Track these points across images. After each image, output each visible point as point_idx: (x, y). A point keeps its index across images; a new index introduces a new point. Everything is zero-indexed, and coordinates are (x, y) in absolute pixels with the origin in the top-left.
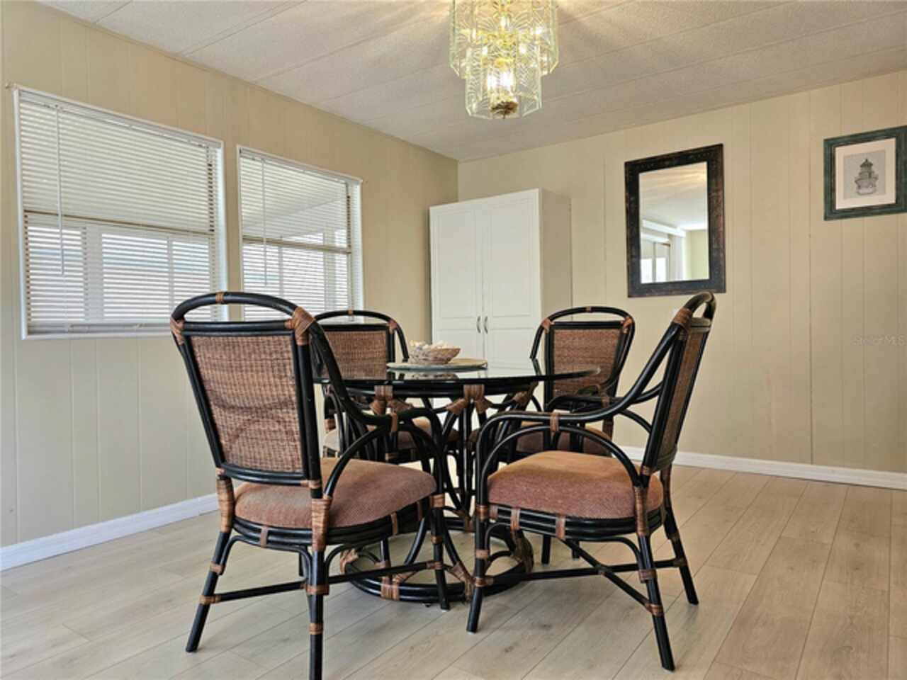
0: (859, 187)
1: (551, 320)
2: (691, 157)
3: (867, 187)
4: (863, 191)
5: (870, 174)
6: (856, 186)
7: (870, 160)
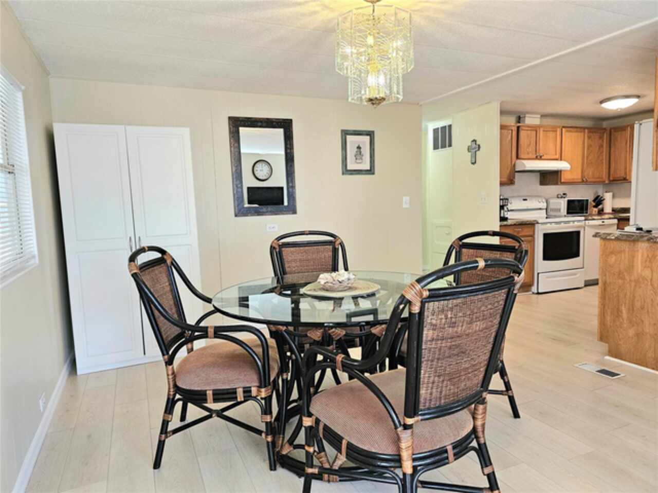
0: (356, 159)
1: (278, 241)
2: (274, 123)
3: (359, 160)
4: (358, 161)
5: (360, 153)
6: (355, 158)
7: (361, 146)
